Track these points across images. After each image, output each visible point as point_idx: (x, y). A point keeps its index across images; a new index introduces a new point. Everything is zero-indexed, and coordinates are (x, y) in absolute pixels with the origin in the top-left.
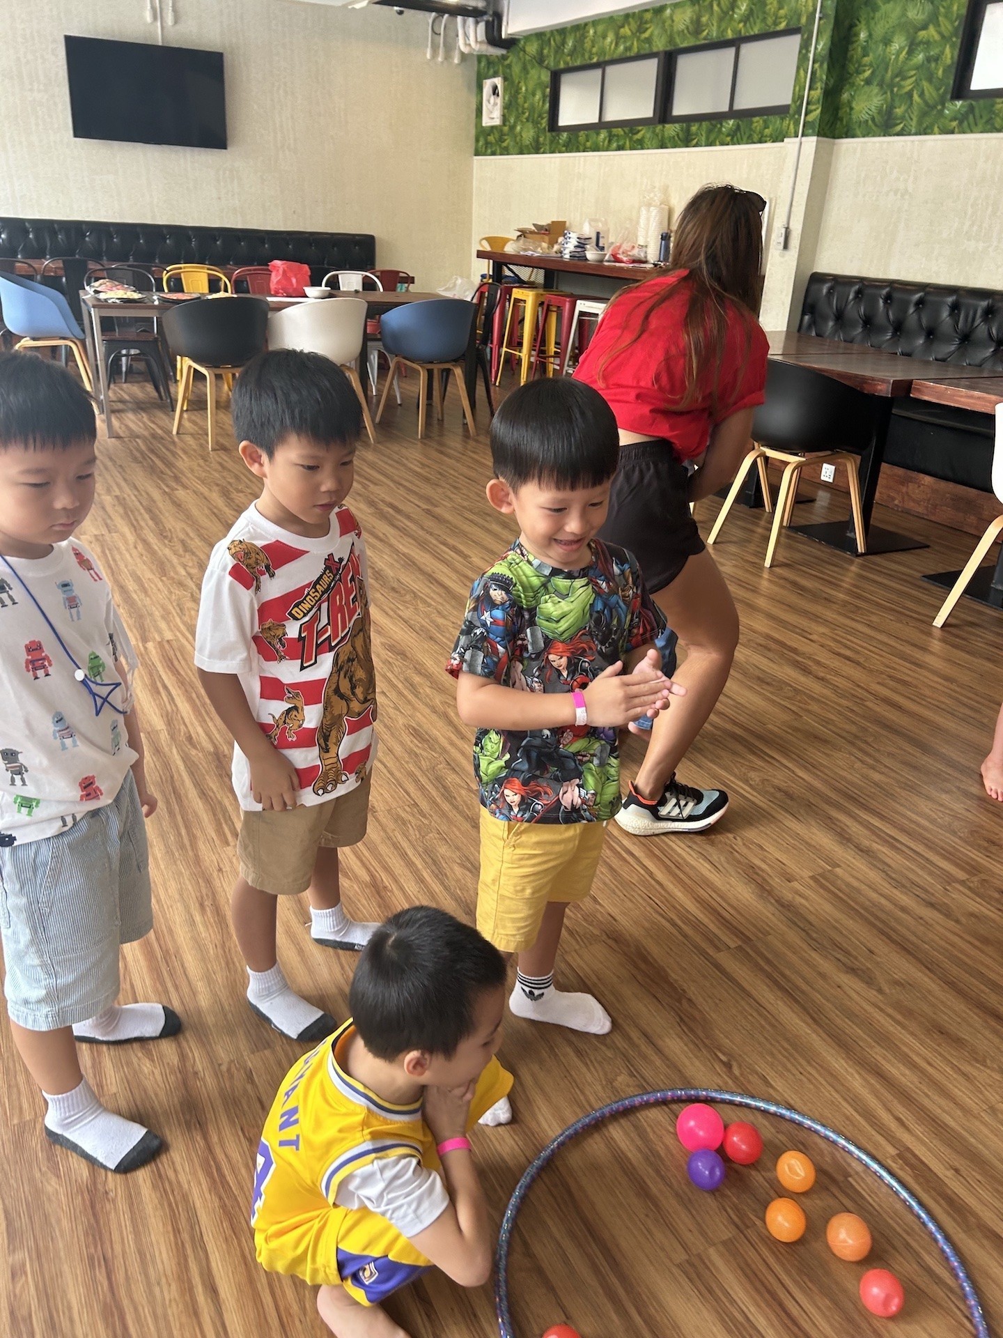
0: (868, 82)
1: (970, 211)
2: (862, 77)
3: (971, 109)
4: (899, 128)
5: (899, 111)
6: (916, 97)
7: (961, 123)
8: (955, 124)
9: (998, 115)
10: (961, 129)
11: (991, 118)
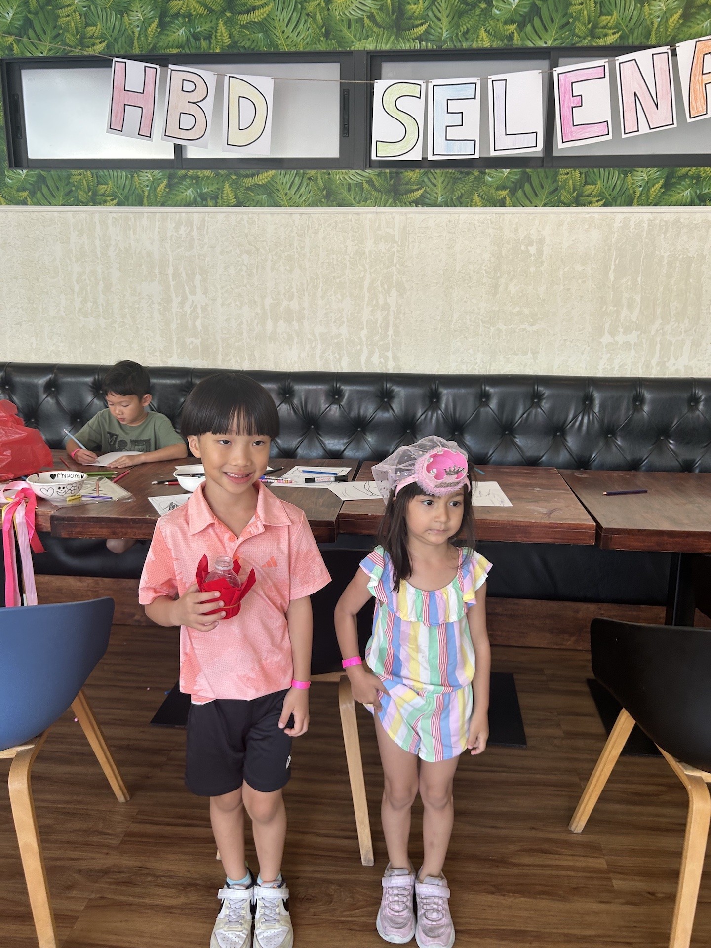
1: (77, 288)
3: (42, 179)
7: (33, 194)
8: (25, 194)
9: (78, 187)
10: (35, 200)
11: (71, 191)
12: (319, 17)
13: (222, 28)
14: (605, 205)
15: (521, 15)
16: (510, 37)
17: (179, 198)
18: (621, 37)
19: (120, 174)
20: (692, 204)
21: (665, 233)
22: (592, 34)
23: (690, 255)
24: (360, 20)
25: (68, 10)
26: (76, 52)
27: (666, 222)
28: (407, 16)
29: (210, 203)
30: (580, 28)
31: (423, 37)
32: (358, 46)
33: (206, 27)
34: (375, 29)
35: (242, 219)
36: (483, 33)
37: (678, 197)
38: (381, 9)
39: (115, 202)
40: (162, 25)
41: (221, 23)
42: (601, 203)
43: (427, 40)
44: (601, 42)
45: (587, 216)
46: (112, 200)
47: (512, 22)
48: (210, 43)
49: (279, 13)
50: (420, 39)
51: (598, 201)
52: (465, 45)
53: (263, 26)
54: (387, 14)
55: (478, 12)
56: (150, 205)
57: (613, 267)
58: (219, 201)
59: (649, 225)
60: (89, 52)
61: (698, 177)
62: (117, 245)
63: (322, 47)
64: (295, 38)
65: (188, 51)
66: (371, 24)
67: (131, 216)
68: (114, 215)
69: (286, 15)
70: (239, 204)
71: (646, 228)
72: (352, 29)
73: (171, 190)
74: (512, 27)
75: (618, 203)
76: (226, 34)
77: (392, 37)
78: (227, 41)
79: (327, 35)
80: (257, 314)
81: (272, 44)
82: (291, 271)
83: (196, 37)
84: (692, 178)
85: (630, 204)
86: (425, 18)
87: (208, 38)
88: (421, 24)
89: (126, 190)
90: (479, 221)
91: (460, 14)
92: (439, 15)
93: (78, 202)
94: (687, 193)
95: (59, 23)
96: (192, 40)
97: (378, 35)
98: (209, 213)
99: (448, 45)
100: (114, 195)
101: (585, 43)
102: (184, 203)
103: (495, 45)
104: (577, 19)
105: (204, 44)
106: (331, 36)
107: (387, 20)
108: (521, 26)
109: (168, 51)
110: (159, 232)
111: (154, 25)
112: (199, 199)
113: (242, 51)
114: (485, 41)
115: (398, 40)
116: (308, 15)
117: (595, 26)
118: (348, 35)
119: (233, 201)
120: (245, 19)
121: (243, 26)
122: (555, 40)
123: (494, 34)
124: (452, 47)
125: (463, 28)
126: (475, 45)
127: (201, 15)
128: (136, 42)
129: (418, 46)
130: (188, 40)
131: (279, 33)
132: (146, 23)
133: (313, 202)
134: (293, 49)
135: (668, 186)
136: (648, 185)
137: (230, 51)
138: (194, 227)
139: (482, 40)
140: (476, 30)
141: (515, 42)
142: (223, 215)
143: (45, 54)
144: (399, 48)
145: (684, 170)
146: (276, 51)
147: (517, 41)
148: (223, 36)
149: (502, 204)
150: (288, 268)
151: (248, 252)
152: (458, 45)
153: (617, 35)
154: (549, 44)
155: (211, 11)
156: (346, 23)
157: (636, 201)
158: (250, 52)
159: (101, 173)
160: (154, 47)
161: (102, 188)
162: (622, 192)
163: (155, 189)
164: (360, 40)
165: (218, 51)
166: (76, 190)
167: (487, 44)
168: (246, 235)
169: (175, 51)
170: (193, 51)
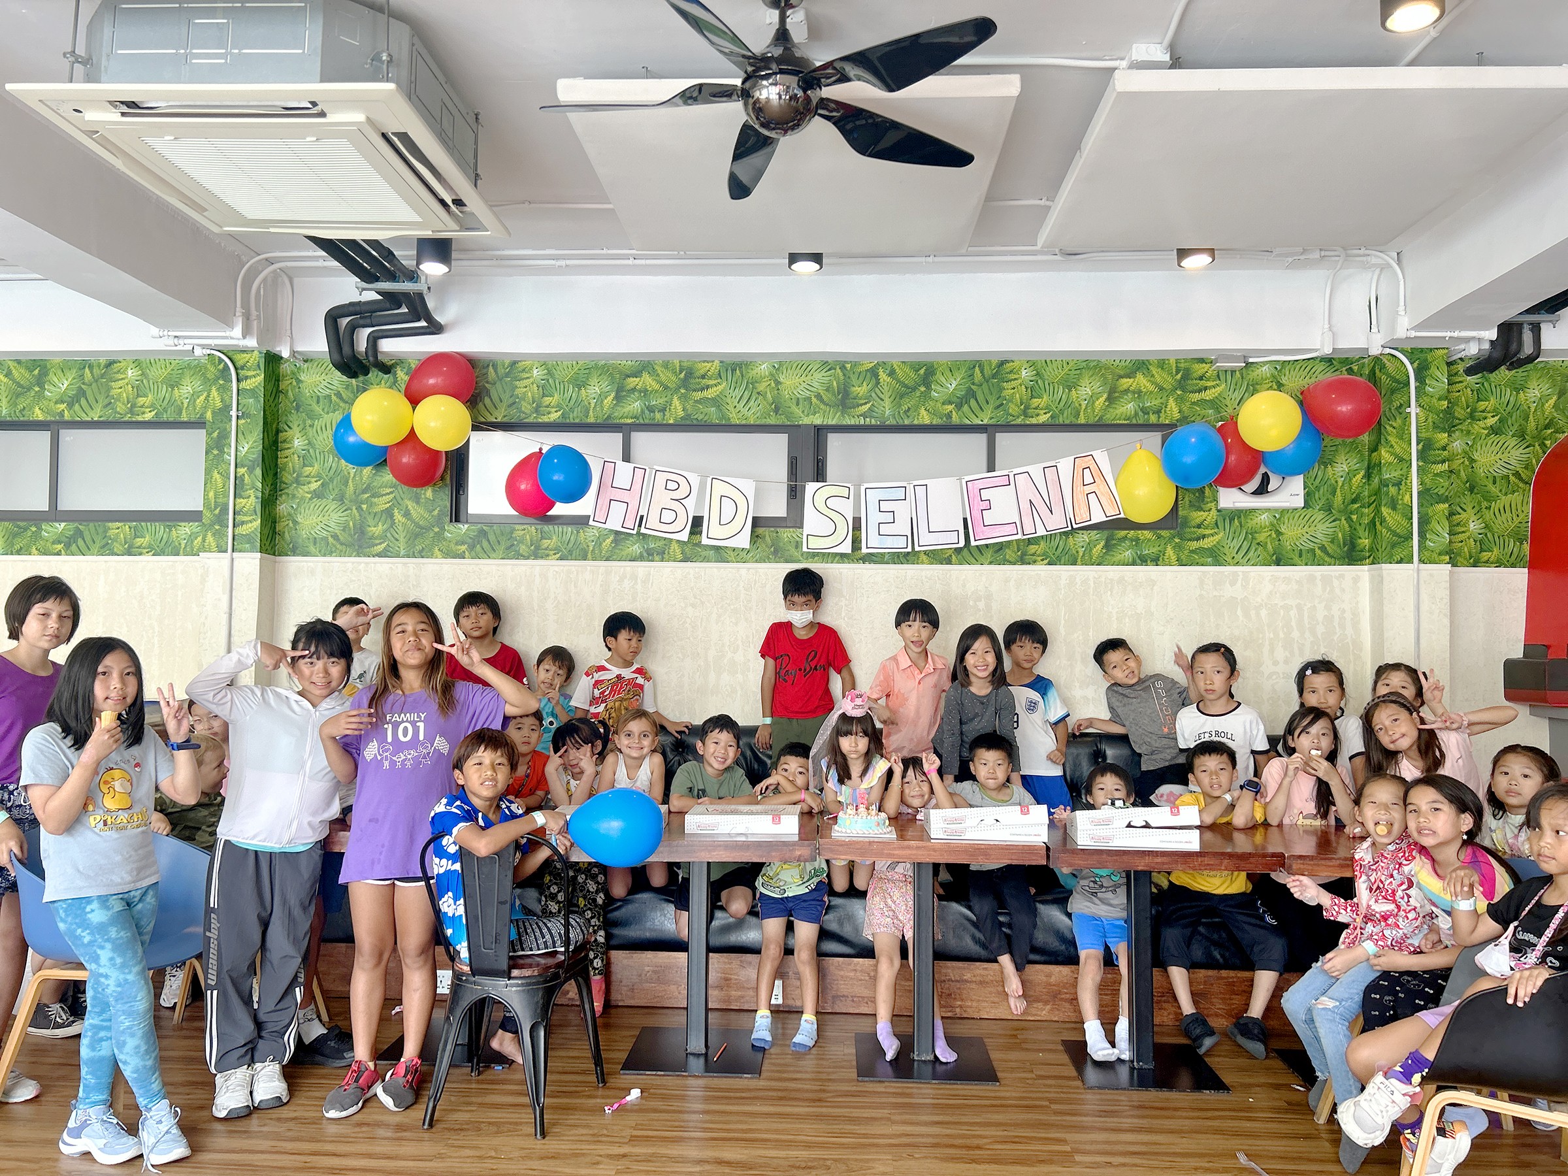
0: (317, 495)
2: (306, 488)
3: (483, 533)
4: (380, 548)
5: (377, 529)
6: (398, 516)
7: (472, 547)
8: (463, 548)
9: (521, 542)
10: (473, 553)
11: (513, 545)
12: (769, 395)
13: (676, 402)
14: (1049, 564)
15: (958, 398)
16: (949, 416)
17: (624, 553)
18: (1052, 417)
19: (565, 530)
20: (1134, 564)
21: (1111, 590)
22: (1025, 413)
23: (1138, 611)
24: (809, 399)
25: (526, 382)
26: (531, 420)
27: (1112, 580)
28: (851, 396)
29: (657, 558)
30: (1013, 409)
31: (867, 414)
32: (806, 421)
33: (661, 401)
34: (822, 406)
35: (689, 573)
36: (923, 412)
37: (1119, 557)
38: (827, 390)
39: (558, 556)
40: (618, 398)
41: (675, 398)
42: (1046, 562)
43: (871, 417)
44: (1034, 421)
45: (1033, 573)
46: (555, 554)
47: (950, 403)
48: (664, 415)
49: (731, 391)
50: (864, 415)
51: (1042, 560)
52: (907, 422)
53: (716, 402)
54: (834, 394)
55: (918, 394)
56: (594, 559)
57: (1063, 622)
58: (666, 556)
59: (1095, 583)
60: (545, 419)
61: (1137, 540)
62: (556, 597)
63: (772, 421)
64: (746, 413)
65: (642, 421)
66: (818, 402)
67: (573, 569)
68: (556, 569)
69: (738, 393)
70: (686, 559)
71: (1092, 585)
72: (801, 406)
73: (617, 545)
74: (950, 407)
75: (1062, 562)
76: (680, 408)
77: (839, 414)
78: (681, 414)
79: (776, 410)
80: (699, 666)
81: (723, 417)
82: (736, 624)
83: (651, 409)
84: (1132, 540)
85: (1074, 563)
86: (868, 399)
87: (663, 410)
88: (866, 403)
89: (571, 545)
90: (926, 577)
91: (902, 397)
92: (882, 396)
93: (519, 556)
94: (1128, 554)
95: (516, 393)
96: (647, 412)
97: (825, 412)
98: (655, 567)
99: (891, 422)
100: (557, 550)
101: (1019, 421)
102: (629, 557)
103: (934, 423)
104: (1011, 401)
105: (658, 416)
106: (780, 412)
107: (833, 399)
108: (959, 406)
109: (622, 421)
110: (601, 586)
111: (610, 398)
112: (645, 554)
113: (695, 422)
114: (925, 418)
115: (844, 417)
116: (758, 393)
117: (1027, 407)
118: (797, 411)
119: (680, 556)
120: (698, 395)
121: (696, 401)
122: (991, 418)
123: (934, 413)
124: (895, 423)
125: (905, 407)
126: (916, 422)
127: (657, 391)
128: (591, 412)
129: (862, 422)
130: (643, 412)
131: (730, 408)
132: (601, 397)
133: (761, 558)
134: (744, 422)
135: (1108, 546)
136: (1090, 546)
137: (683, 422)
138: (639, 581)
139: (923, 418)
140: (917, 408)
141: (954, 419)
142: (669, 569)
143: (499, 420)
144: (844, 423)
145: (1123, 533)
146: (728, 423)
147: (955, 419)
148: (677, 409)
149: (949, 562)
150: (733, 620)
151: (693, 606)
152: (901, 422)
153: (1048, 415)
154: (985, 422)
155: (666, 388)
156: (794, 401)
157: (1079, 560)
158: (703, 423)
159: (546, 528)
160: (609, 417)
161: (545, 543)
162: (1065, 551)
163: (601, 544)
164: (808, 415)
165: (671, 422)
166: (518, 544)
167: (927, 422)
168: (692, 589)
169: (629, 421)
170: (647, 421)
